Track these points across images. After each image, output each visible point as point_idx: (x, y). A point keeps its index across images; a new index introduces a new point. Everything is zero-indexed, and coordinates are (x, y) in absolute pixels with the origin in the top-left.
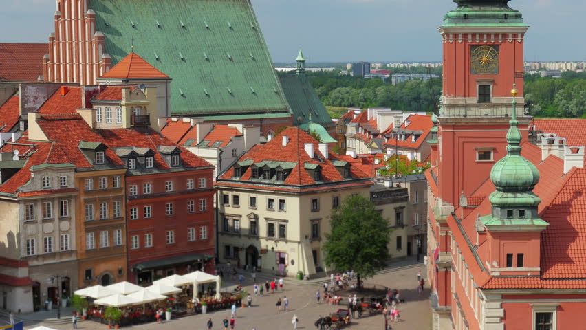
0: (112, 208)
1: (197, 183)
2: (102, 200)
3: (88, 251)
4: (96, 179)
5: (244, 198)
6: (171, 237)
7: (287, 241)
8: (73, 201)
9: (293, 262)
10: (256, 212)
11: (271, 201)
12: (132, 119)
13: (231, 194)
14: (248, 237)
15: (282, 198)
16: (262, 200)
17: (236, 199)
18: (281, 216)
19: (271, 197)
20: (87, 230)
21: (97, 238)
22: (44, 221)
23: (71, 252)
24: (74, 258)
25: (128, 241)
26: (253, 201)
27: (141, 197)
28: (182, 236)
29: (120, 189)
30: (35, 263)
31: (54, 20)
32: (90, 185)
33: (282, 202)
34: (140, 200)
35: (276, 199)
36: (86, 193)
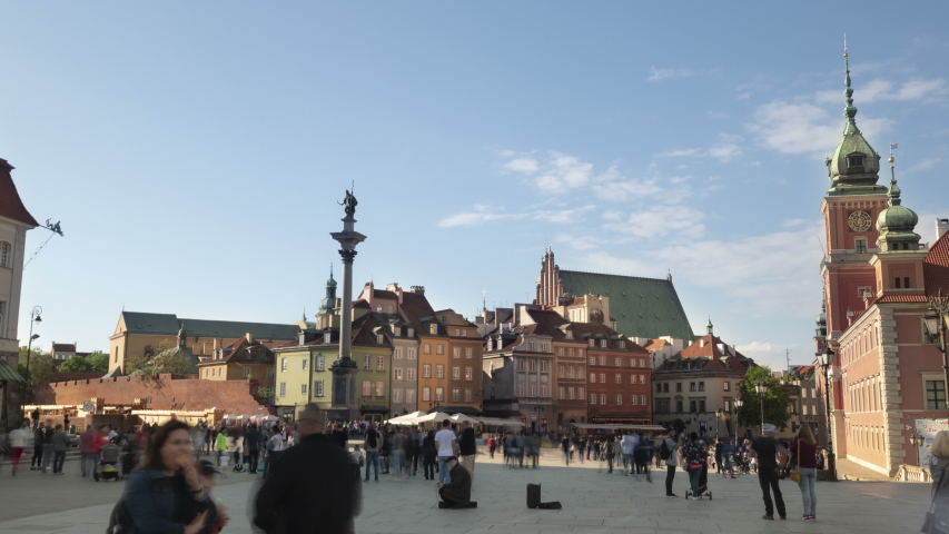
0: (576, 371)
1: (638, 363)
2: (570, 364)
3: (560, 400)
4: (566, 349)
5: (673, 385)
6: (619, 400)
7: (706, 413)
8: (550, 362)
9: (711, 429)
10: (681, 394)
11: (693, 384)
12: (591, 317)
13: (662, 383)
14: (676, 413)
15: (701, 380)
16: (686, 384)
17: (667, 386)
18: (701, 394)
19: (693, 380)
20: (560, 385)
21: (567, 391)
22: (530, 373)
23: (548, 399)
24: (550, 403)
25: (589, 397)
26: (679, 387)
27: (598, 366)
28: (627, 400)
29: (582, 359)
30: (523, 402)
31: (536, 290)
32: (561, 352)
33: (702, 384)
34: (597, 369)
35: (697, 381)
36: (559, 358)
